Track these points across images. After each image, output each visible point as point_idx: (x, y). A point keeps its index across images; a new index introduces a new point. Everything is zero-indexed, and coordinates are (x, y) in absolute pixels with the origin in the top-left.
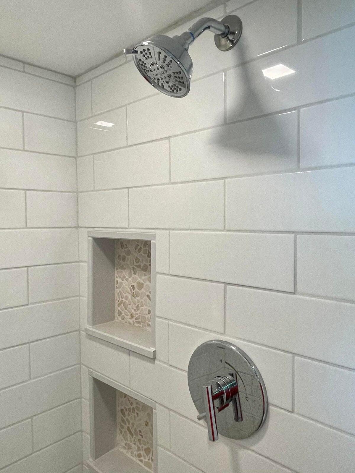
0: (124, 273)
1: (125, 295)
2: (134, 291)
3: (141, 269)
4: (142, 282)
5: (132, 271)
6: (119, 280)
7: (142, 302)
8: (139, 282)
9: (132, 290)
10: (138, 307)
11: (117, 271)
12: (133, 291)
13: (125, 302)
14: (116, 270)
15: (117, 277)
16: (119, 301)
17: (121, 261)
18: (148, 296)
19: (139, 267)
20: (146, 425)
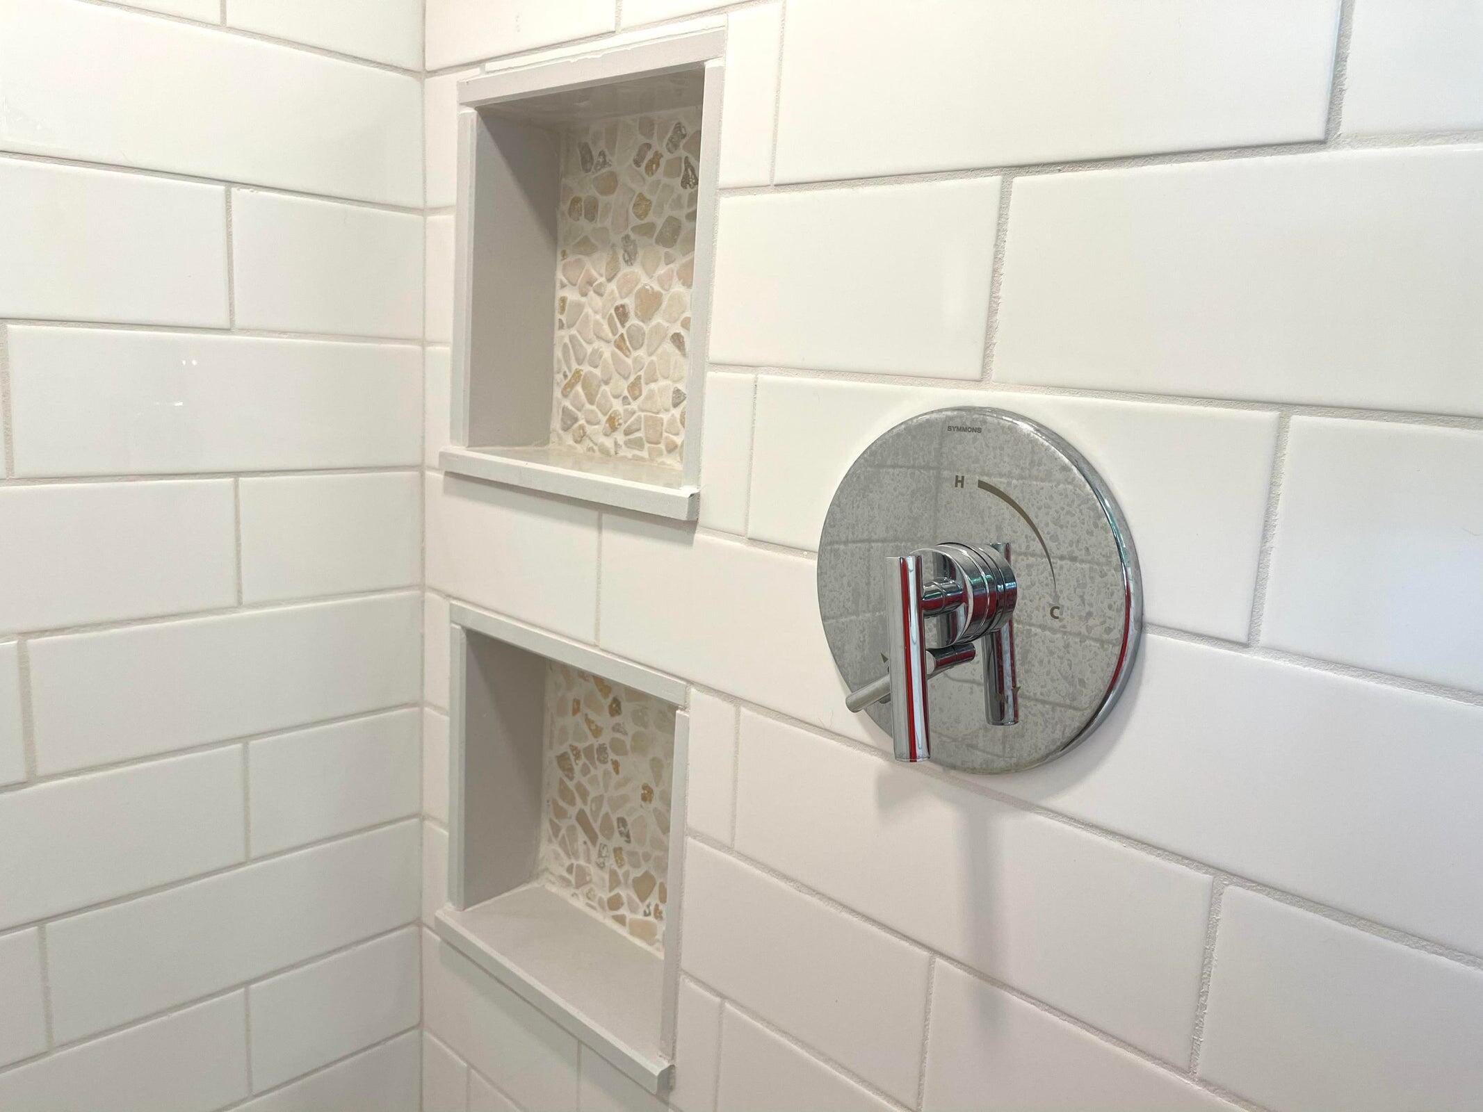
0: (589, 266)
1: (589, 349)
2: (623, 326)
3: (654, 240)
4: (657, 288)
5: (621, 253)
6: (572, 295)
7: (652, 363)
8: (647, 290)
9: (618, 325)
10: (635, 387)
11: (563, 262)
12: (621, 330)
13: (591, 372)
14: (559, 256)
15: (563, 286)
16: (568, 373)
17: (583, 222)
18: (677, 340)
19: (647, 230)
20: (644, 798)
